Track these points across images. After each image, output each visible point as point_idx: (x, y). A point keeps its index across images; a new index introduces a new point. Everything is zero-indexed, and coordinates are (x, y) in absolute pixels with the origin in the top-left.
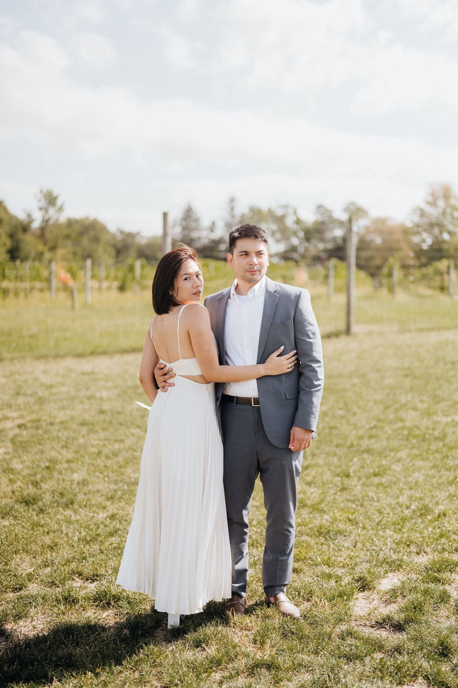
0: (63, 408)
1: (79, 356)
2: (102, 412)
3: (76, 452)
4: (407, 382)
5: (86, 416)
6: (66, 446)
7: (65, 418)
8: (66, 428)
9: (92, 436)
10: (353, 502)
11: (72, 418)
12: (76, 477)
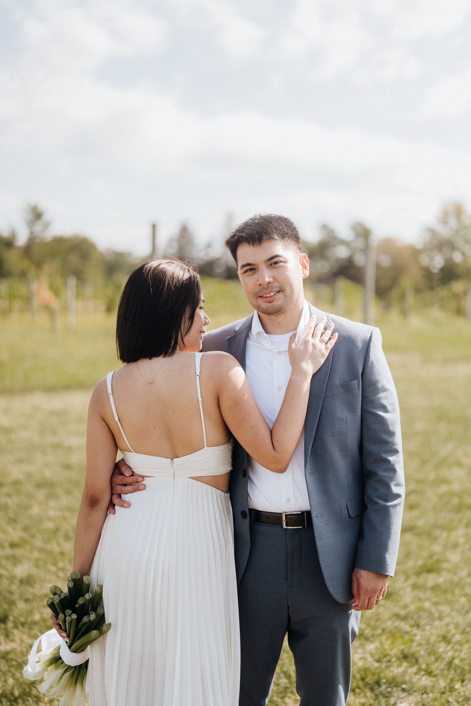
0: (20, 461)
1: (50, 389)
2: (68, 467)
3: (26, 529)
4: (443, 427)
5: (48, 474)
6: (13, 521)
7: (21, 477)
8: (18, 492)
9: (52, 503)
10: (404, 618)
11: (29, 475)
12: (20, 571)
